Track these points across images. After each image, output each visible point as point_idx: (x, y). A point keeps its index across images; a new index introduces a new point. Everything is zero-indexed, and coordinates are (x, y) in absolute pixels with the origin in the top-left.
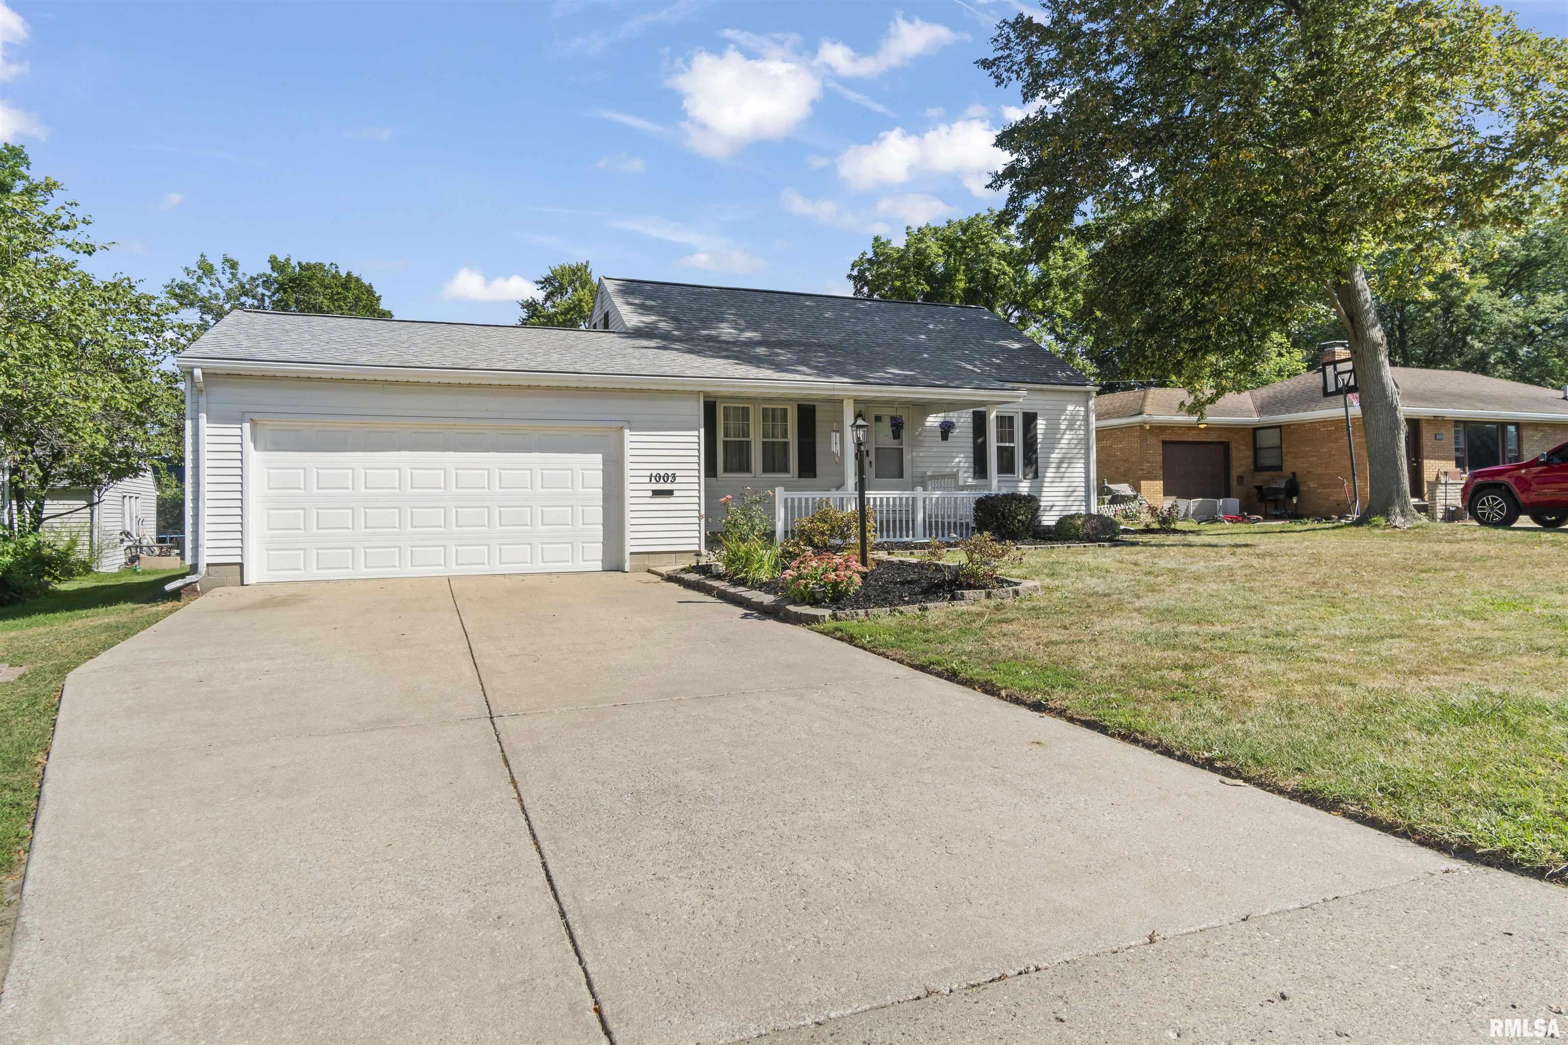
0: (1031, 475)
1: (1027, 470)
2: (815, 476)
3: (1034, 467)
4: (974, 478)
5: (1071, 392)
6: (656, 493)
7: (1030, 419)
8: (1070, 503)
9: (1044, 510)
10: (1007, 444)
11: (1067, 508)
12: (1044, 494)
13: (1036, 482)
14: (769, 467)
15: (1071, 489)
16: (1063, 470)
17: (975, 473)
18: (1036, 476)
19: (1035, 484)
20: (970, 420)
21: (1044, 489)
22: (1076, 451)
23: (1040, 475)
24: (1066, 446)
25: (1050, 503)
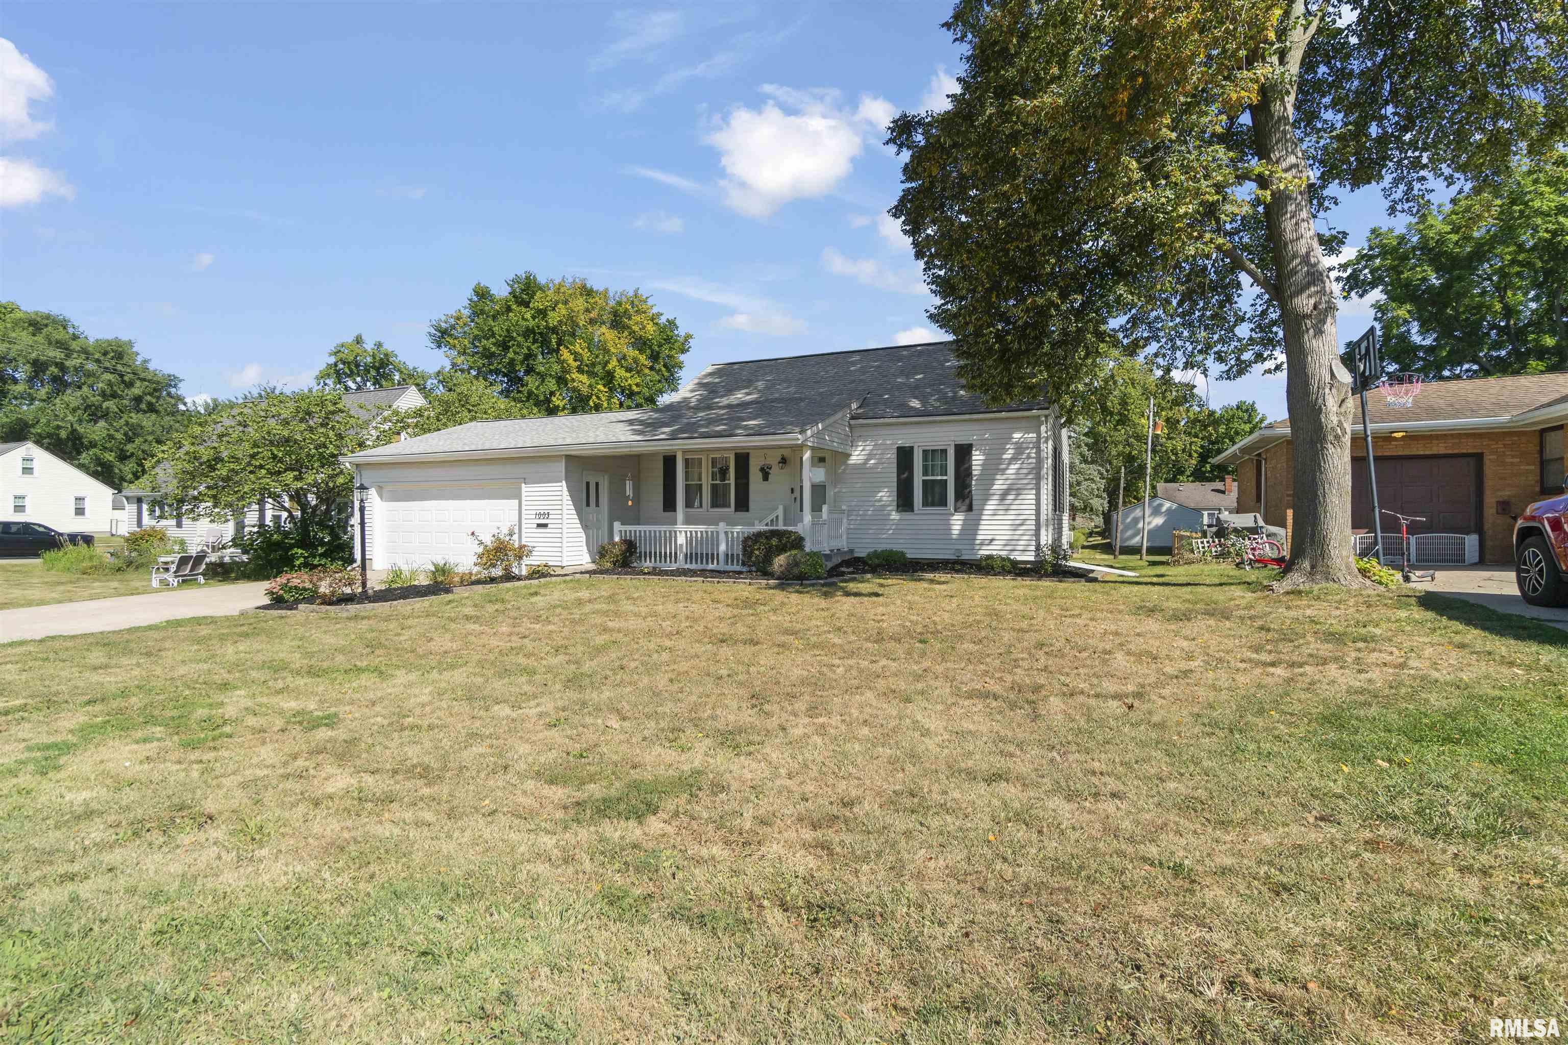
0: (964, 508)
1: (959, 503)
2: (747, 510)
3: (967, 501)
4: (897, 511)
5: (1017, 418)
6: (539, 526)
7: (964, 452)
8: (1016, 537)
9: (982, 544)
10: (939, 478)
11: (1014, 543)
12: (981, 527)
13: (971, 515)
14: (715, 504)
15: (1018, 522)
16: (1007, 502)
17: (898, 506)
18: (970, 508)
19: (970, 517)
20: (895, 456)
21: (983, 522)
22: (1025, 481)
23: (974, 507)
24: (1013, 477)
25: (990, 537)
